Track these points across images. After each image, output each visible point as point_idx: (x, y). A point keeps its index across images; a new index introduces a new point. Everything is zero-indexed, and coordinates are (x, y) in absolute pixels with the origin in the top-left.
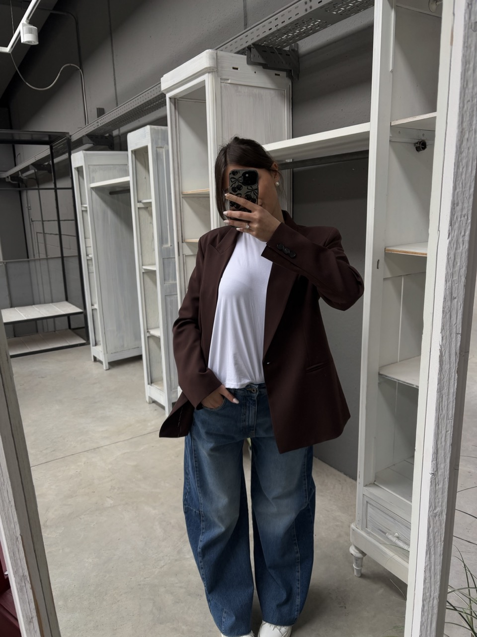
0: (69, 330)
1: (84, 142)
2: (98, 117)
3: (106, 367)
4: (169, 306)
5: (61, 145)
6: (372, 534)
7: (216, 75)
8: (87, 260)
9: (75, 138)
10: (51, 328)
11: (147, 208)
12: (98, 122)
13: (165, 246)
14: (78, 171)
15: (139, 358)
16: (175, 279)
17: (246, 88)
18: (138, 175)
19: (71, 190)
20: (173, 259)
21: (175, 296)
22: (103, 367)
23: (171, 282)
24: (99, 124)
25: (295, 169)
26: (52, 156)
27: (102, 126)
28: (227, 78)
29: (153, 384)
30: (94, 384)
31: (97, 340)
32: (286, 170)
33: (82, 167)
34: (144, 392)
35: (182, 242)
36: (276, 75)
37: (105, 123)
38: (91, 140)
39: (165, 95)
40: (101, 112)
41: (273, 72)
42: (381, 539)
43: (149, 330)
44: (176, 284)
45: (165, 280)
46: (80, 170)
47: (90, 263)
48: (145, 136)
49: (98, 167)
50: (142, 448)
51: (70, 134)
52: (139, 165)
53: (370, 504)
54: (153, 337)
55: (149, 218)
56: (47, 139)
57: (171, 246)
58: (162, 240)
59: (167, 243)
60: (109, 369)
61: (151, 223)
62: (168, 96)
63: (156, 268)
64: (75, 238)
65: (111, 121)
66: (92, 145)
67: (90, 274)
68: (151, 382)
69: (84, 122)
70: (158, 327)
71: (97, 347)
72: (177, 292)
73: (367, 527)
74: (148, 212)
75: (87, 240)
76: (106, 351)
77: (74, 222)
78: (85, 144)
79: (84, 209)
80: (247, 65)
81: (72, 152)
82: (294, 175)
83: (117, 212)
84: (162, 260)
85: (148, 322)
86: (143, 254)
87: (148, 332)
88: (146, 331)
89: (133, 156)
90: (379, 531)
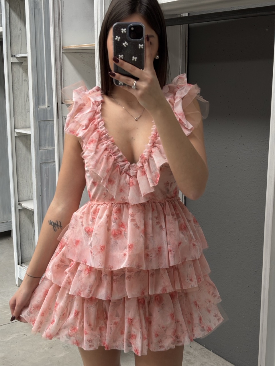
4: (45, 176)
11: (22, 63)
13: (42, 107)
15: (8, 234)
16: (53, 145)
18: (12, 26)
20: (50, 122)
21: (52, 164)
23: (48, 148)
25: (191, 25)
29: (23, 265)
32: (181, 25)
34: (14, 273)
35: (62, 103)
43: (21, 203)
44: (54, 150)
45: (40, 145)
50: (11, 337)
52: (13, 14)
54: (25, 210)
55: (24, 75)
57: (49, 107)
58: (38, 100)
59: (44, 103)
61: (27, 81)
63: (31, 131)
68: (22, 262)
70: (31, 199)
72: (54, 159)
74: (23, 68)
82: (190, 32)
84: (38, 122)
85: (20, 193)
86: (16, 116)
87: (19, 204)
88: (17, 203)
89: (8, 4)
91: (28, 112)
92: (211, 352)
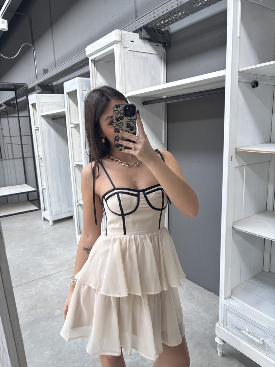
0: (28, 202)
1: (36, 89)
2: (44, 74)
3: (51, 224)
5: (21, 91)
6: (230, 330)
7: (121, 45)
8: (39, 159)
9: (30, 87)
10: (16, 200)
11: (76, 127)
12: (44, 77)
14: (33, 106)
15: (71, 218)
17: (139, 53)
18: (70, 108)
19: (28, 118)
22: (49, 224)
24: (45, 78)
25: (168, 102)
26: (16, 98)
27: (47, 79)
28: (128, 47)
29: (81, 234)
30: (44, 234)
31: (46, 207)
32: (163, 103)
33: (35, 103)
34: (75, 239)
36: (156, 45)
37: (49, 77)
38: (40, 88)
39: (88, 58)
40: (46, 71)
41: (155, 44)
42: (237, 333)
43: (79, 201)
46: (34, 105)
47: (41, 161)
48: (75, 84)
49: (45, 103)
51: (27, 84)
52: (71, 101)
53: (229, 311)
54: (80, 205)
55: (78, 133)
56: (13, 87)
60: (53, 225)
61: (79, 136)
62: (90, 59)
63: (83, 163)
64: (31, 146)
65: (52, 76)
66: (41, 91)
67: (41, 167)
69: (35, 78)
71: (45, 211)
73: (227, 326)
74: (77, 130)
75: (38, 147)
76: (51, 214)
77: (30, 137)
78: (36, 90)
79: (36, 129)
80: (139, 39)
81: (28, 95)
82: (168, 105)
83: (57, 130)
85: (78, 196)
86: (74, 155)
87: (78, 202)
88: (77, 201)
89: (68, 96)
90: (235, 328)
91: (81, 153)
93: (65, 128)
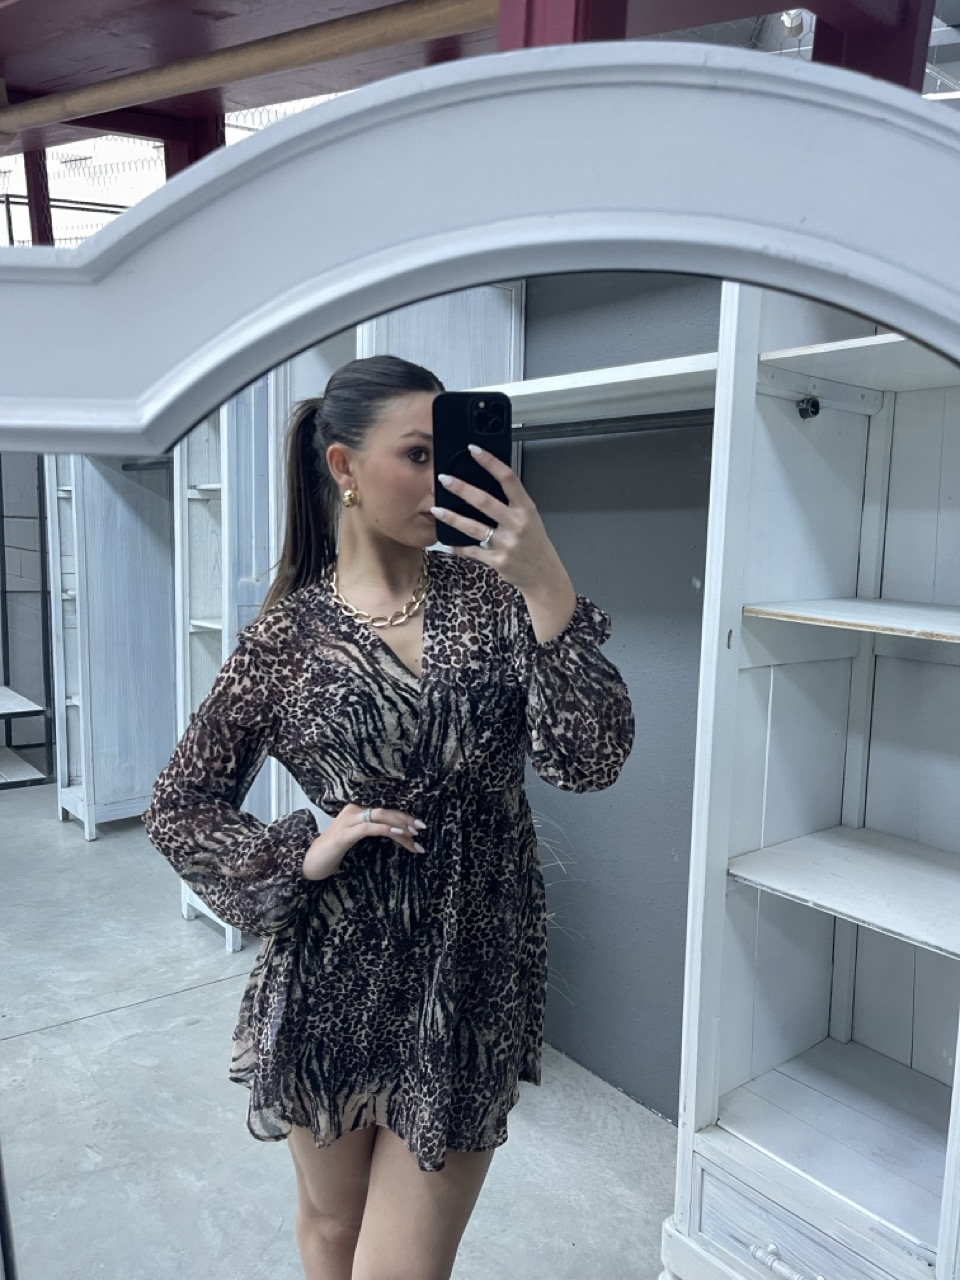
0: (7, 749)
3: (91, 834)
6: (713, 1246)
8: (63, 600)
11: (208, 500)
13: (243, 580)
22: (83, 834)
30: (61, 872)
31: (74, 773)
42: (735, 1257)
47: (68, 606)
50: (173, 1024)
53: (710, 1174)
55: (211, 521)
57: (258, 580)
58: (239, 568)
59: (249, 573)
60: (94, 840)
61: (217, 533)
63: (222, 625)
64: (38, 554)
67: (68, 631)
71: (72, 788)
73: (700, 1230)
74: (210, 509)
75: (64, 558)
76: (93, 799)
77: (37, 522)
79: (62, 494)
82: (524, 454)
83: (136, 506)
84: (236, 608)
86: (194, 595)
90: (731, 1240)
91: (219, 589)
92: (563, 1057)
93: (166, 502)
